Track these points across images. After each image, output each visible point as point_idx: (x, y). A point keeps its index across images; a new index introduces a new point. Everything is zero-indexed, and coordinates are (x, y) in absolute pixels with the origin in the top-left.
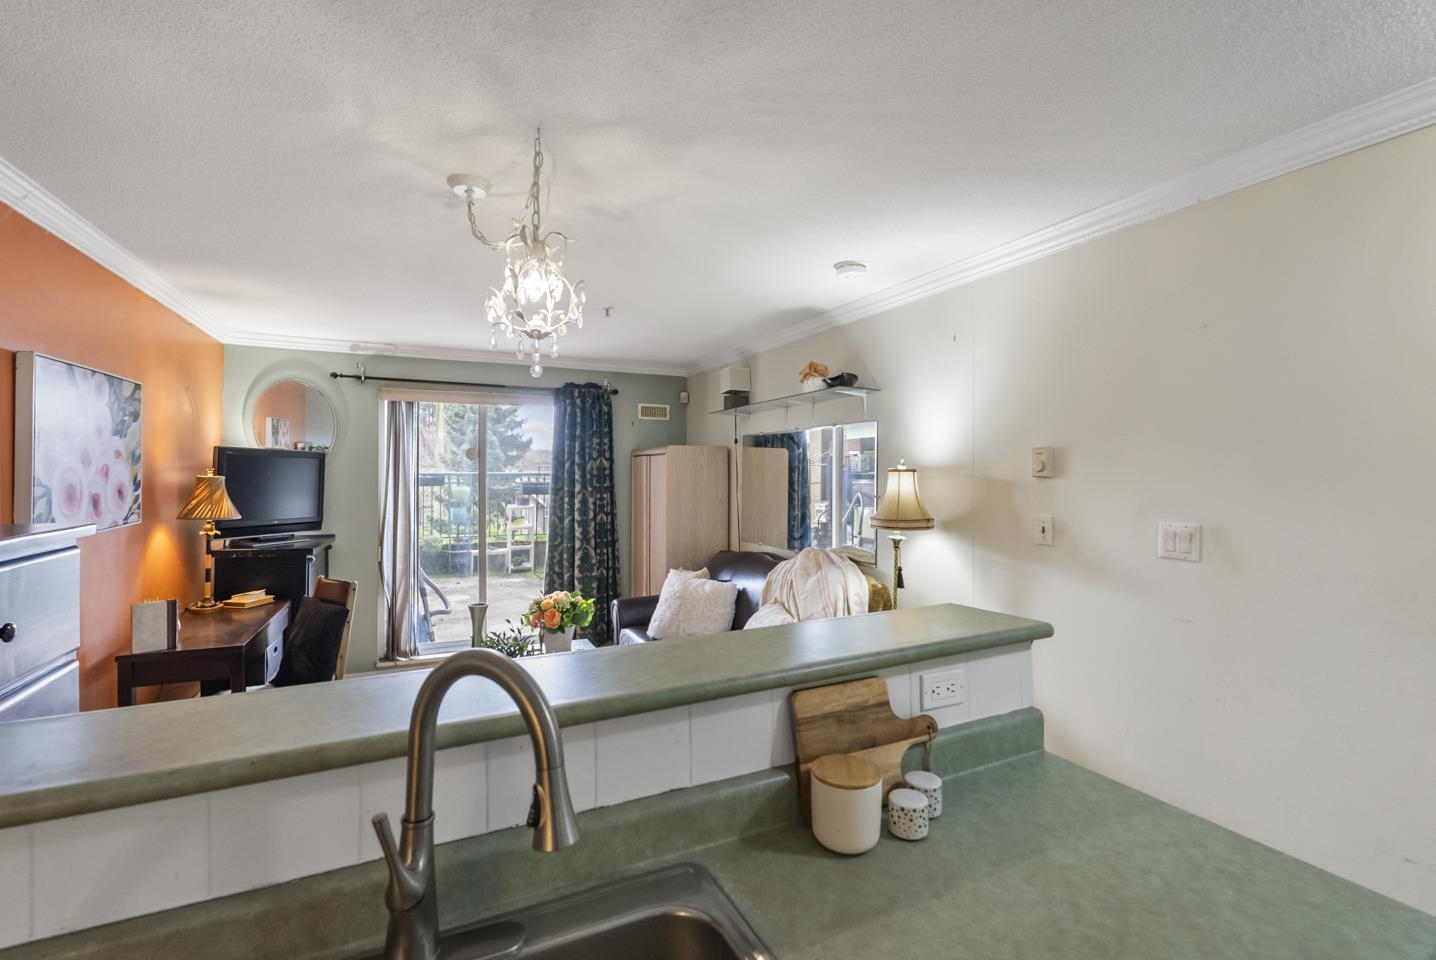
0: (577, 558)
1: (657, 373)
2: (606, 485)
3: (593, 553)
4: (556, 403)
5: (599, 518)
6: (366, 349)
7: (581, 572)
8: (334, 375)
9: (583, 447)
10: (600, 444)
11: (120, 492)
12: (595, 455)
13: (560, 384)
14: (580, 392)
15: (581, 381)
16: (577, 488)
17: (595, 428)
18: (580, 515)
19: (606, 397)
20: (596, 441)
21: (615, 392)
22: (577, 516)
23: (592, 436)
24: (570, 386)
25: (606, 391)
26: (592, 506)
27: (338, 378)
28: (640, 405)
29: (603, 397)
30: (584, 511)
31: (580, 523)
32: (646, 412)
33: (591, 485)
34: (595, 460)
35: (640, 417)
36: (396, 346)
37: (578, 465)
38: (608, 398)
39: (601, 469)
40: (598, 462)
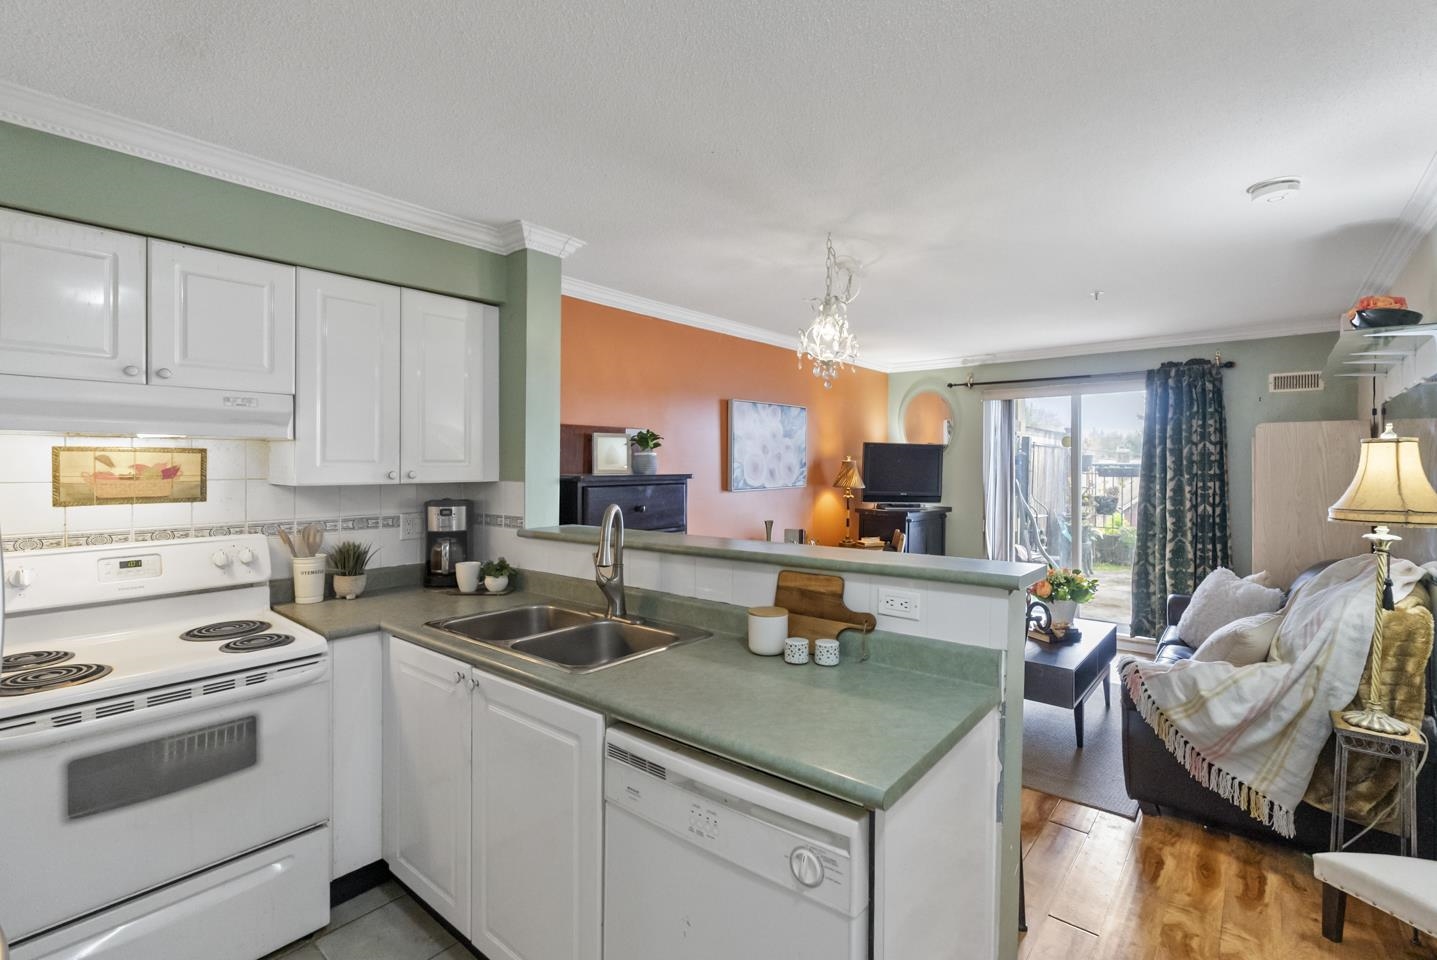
0: (1168, 550)
1: (1300, 333)
2: (1212, 472)
3: (1189, 547)
4: (1148, 386)
5: (1201, 509)
6: (973, 361)
7: (1171, 565)
8: (950, 386)
9: (1178, 430)
10: (1203, 426)
11: (790, 469)
12: (1195, 438)
13: (1156, 366)
14: (1177, 372)
15: (1183, 358)
16: (1170, 474)
17: (1195, 409)
18: (1173, 505)
19: (1214, 372)
20: (1196, 423)
21: (1230, 365)
22: (1169, 506)
23: (1192, 417)
24: (1167, 367)
25: (1213, 366)
26: (1188, 496)
27: (954, 387)
28: (1271, 377)
29: (1210, 373)
30: (1178, 499)
31: (1172, 514)
32: (1279, 383)
33: (1189, 473)
34: (1196, 444)
35: (1271, 389)
36: (994, 355)
37: (1171, 450)
38: (1218, 373)
39: (1205, 454)
40: (1201, 446)
